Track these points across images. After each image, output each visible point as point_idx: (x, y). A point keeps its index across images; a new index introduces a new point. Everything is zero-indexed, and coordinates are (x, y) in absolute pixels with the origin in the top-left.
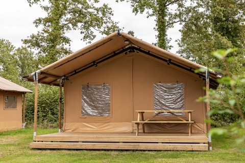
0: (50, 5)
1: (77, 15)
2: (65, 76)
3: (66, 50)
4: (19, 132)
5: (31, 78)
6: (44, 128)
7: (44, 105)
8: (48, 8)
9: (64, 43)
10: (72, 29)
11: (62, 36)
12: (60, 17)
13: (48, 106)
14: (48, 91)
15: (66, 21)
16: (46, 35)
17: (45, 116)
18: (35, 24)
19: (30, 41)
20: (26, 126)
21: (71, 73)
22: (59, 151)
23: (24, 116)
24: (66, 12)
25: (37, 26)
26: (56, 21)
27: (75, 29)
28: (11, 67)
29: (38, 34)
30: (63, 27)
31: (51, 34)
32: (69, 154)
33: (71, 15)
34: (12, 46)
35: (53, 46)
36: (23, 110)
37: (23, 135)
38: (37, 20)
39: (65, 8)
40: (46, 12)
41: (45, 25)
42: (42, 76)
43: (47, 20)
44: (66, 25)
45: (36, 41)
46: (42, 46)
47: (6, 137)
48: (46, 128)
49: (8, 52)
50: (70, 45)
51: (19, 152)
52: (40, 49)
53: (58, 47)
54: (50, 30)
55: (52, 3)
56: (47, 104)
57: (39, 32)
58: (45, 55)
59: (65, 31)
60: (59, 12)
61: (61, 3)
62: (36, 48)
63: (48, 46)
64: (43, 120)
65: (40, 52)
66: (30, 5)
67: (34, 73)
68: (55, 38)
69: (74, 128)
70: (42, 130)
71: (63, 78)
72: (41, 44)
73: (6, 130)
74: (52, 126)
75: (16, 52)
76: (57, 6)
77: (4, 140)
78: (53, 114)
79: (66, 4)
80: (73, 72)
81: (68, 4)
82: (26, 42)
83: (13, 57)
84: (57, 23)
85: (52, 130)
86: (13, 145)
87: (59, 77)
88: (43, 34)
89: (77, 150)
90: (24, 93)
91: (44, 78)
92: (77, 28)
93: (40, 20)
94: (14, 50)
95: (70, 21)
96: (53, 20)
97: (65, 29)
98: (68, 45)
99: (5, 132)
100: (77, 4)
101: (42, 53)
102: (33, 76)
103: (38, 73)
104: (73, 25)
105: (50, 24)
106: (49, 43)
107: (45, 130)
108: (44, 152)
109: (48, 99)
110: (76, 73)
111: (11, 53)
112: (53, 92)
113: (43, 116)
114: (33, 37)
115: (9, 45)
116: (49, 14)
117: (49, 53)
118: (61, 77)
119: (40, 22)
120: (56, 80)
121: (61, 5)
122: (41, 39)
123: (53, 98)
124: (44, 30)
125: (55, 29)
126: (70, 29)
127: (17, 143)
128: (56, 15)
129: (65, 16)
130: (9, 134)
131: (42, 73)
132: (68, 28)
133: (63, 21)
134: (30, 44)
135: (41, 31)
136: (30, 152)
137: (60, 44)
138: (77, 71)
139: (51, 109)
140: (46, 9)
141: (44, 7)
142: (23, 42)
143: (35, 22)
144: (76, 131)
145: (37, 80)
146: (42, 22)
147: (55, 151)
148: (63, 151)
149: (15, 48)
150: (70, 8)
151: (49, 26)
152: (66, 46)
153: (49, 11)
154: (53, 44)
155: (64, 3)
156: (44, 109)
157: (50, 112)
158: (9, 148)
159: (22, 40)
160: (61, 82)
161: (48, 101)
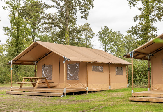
0: (142, 6)
1: (161, 11)
2: (151, 53)
3: (154, 35)
4: (124, 90)
5: (129, 56)
6: (141, 88)
7: (140, 73)
8: (142, 8)
9: (153, 31)
10: (158, 21)
11: (151, 26)
12: (150, 14)
13: (143, 73)
14: (142, 63)
15: (154, 16)
16: (141, 26)
17: (141, 80)
18: (134, 20)
19: (131, 31)
20: (129, 86)
21: (155, 51)
22: (148, 103)
23: (128, 80)
24: (154, 10)
25: (135, 21)
26: (147, 17)
27: (160, 21)
28: (121, 48)
29: (136, 26)
30: (152, 20)
31: (144, 26)
32: (154, 105)
33: (157, 11)
34: (122, 35)
35: (146, 33)
36: (127, 76)
37: (127, 92)
38: (135, 17)
39: (153, 7)
40: (140, 11)
41: (140, 20)
42: (136, 54)
43: (141, 17)
44: (154, 18)
45: (135, 31)
46: (138, 34)
47: (117, 93)
48: (142, 88)
49: (119, 39)
50: (157, 32)
51: (123, 103)
52: (137, 36)
53: (149, 34)
54: (144, 23)
55: (144, 5)
56: (142, 72)
57: (136, 25)
58: (141, 39)
59: (153, 23)
60: (149, 11)
61: (150, 4)
62: (135, 35)
63: (142, 34)
64: (140, 82)
65: (138, 38)
66: (130, 8)
67: (130, 52)
68: (147, 28)
69: (158, 88)
70: (139, 89)
71: (150, 54)
72: (138, 33)
73: (117, 89)
74: (146, 86)
75: (124, 38)
76: (148, 7)
77: (115, 95)
78: (146, 78)
79: (153, 4)
80: (156, 50)
81: (154, 4)
82: (128, 32)
83: (123, 42)
84: (148, 18)
85: (145, 89)
86: (120, 98)
87: (147, 54)
88: (139, 26)
89: (159, 103)
90: (127, 65)
91: (137, 55)
92: (161, 20)
93: (137, 17)
94: (123, 37)
95: (156, 15)
96: (145, 16)
97: (153, 21)
98: (155, 32)
99: (116, 90)
100: (161, 3)
101: (139, 38)
102: (130, 54)
103: (133, 52)
104: (158, 18)
105: (143, 19)
106: (143, 32)
107: (141, 89)
108: (138, 103)
109: (143, 69)
110: (158, 51)
111: (121, 40)
112: (146, 64)
113: (140, 80)
114: (133, 28)
115: (120, 35)
116: (142, 12)
117: (143, 38)
118: (149, 54)
119: (137, 18)
120: (146, 56)
121: (150, 6)
122: (138, 30)
123: (146, 68)
124: (139, 24)
125: (146, 22)
126: (157, 21)
127: (122, 97)
128: (147, 13)
129: (153, 12)
130: (119, 91)
131: (135, 52)
132: (155, 20)
133: (151, 16)
134: (131, 33)
135: (138, 24)
136: (130, 103)
137: (150, 31)
138: (159, 50)
139: (145, 75)
140: (140, 9)
141: (139, 8)
142: (127, 32)
143: (134, 19)
144: (159, 90)
145: (133, 56)
146: (138, 18)
147: (145, 103)
148: (150, 103)
149: (124, 36)
150: (156, 7)
151: (143, 20)
152: (154, 33)
153: (143, 10)
154: (145, 32)
155: (152, 4)
156: (141, 75)
157: (144, 77)
158: (117, 100)
159: (126, 31)
160: (149, 57)
161: (143, 70)
